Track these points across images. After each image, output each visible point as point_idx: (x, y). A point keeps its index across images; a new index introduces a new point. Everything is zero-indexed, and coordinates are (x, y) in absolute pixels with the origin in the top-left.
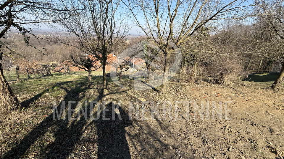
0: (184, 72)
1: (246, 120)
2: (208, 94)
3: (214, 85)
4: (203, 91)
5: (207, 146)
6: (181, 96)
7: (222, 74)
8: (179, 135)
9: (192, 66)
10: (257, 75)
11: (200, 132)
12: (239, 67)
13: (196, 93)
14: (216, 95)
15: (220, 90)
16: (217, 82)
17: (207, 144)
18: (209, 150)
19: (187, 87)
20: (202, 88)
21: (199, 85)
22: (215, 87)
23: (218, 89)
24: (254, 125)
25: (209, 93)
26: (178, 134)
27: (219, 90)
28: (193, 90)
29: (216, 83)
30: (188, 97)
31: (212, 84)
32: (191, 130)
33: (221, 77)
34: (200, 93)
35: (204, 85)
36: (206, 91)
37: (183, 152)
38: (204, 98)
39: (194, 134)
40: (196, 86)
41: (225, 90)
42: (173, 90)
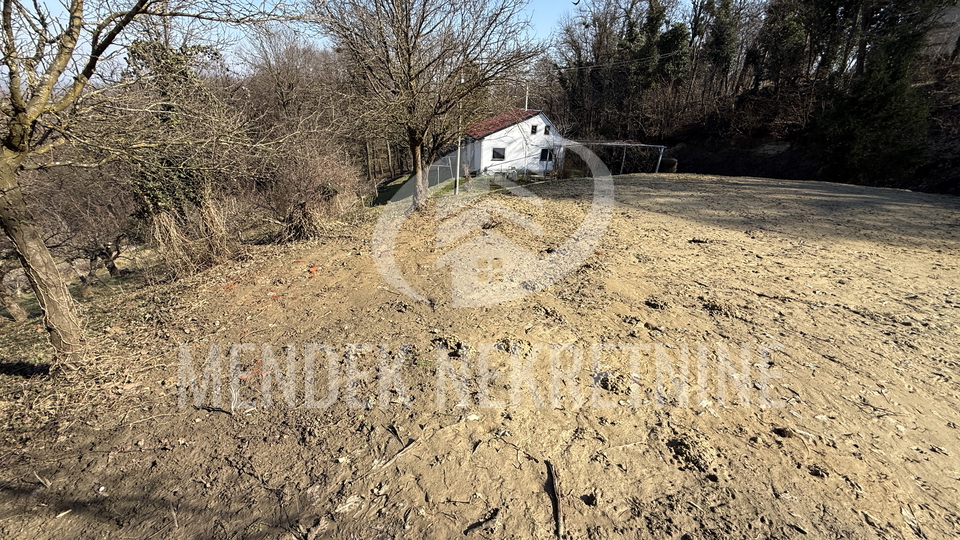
0: (173, 232)
1: (387, 306)
2: (283, 280)
3: (293, 246)
4: (264, 280)
5: (314, 441)
6: (187, 331)
7: (303, 205)
8: (208, 485)
9: (198, 204)
10: (392, 184)
11: (285, 414)
12: (349, 174)
13: (244, 296)
14: (308, 275)
15: (313, 256)
16: (299, 233)
17: (315, 436)
18: (323, 448)
19: (204, 289)
20: (260, 269)
21: (247, 265)
22: (298, 251)
23: (308, 252)
24: (404, 310)
25: (286, 276)
26: (205, 486)
27: (310, 257)
28: (228, 289)
29: (298, 238)
30: (217, 324)
31: (289, 244)
32: (254, 431)
33: (305, 215)
34: (256, 288)
35: (265, 258)
36: (274, 273)
37: (240, 533)
38: (274, 299)
39: (265, 440)
40: (238, 270)
41: (326, 251)
42: (144, 326)
